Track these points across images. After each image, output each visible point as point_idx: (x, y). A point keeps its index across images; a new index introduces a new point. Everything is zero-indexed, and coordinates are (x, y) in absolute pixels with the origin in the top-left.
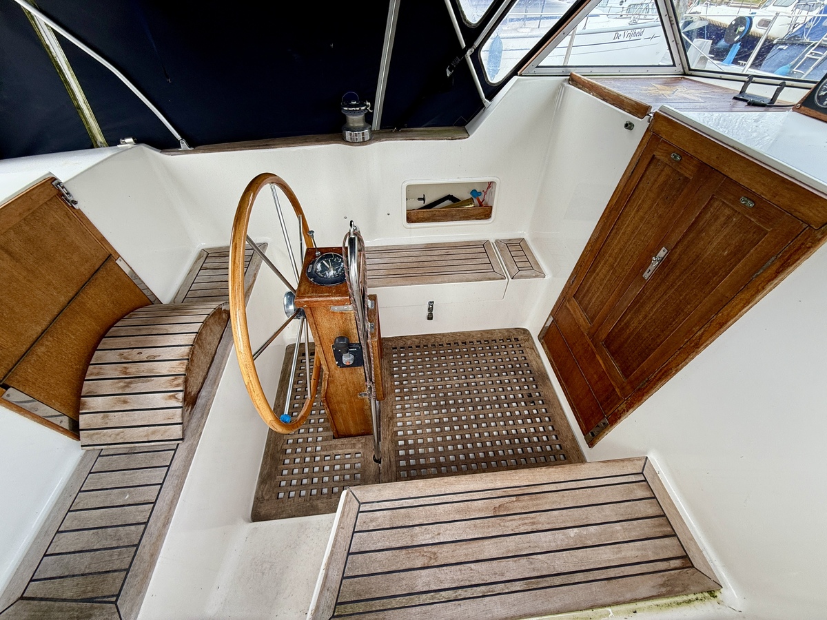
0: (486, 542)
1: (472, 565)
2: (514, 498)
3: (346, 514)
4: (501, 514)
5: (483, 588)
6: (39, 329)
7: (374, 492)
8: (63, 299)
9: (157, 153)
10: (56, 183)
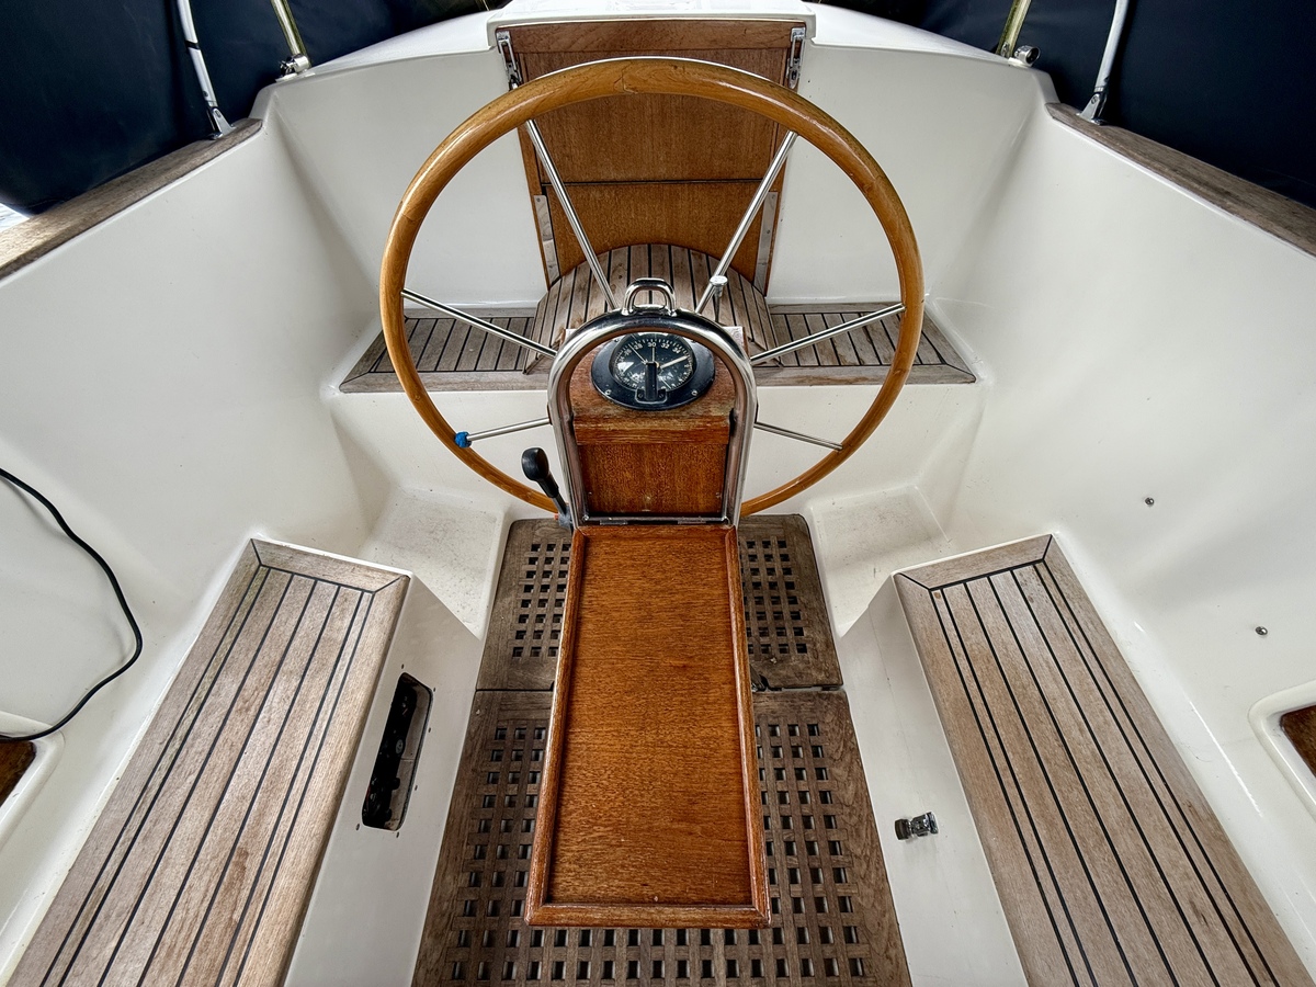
0: (207, 816)
1: (193, 777)
2: (236, 917)
3: (369, 573)
4: (230, 867)
5: (153, 793)
6: (613, 176)
7: (383, 613)
8: (662, 172)
9: (1042, 102)
10: (797, 33)
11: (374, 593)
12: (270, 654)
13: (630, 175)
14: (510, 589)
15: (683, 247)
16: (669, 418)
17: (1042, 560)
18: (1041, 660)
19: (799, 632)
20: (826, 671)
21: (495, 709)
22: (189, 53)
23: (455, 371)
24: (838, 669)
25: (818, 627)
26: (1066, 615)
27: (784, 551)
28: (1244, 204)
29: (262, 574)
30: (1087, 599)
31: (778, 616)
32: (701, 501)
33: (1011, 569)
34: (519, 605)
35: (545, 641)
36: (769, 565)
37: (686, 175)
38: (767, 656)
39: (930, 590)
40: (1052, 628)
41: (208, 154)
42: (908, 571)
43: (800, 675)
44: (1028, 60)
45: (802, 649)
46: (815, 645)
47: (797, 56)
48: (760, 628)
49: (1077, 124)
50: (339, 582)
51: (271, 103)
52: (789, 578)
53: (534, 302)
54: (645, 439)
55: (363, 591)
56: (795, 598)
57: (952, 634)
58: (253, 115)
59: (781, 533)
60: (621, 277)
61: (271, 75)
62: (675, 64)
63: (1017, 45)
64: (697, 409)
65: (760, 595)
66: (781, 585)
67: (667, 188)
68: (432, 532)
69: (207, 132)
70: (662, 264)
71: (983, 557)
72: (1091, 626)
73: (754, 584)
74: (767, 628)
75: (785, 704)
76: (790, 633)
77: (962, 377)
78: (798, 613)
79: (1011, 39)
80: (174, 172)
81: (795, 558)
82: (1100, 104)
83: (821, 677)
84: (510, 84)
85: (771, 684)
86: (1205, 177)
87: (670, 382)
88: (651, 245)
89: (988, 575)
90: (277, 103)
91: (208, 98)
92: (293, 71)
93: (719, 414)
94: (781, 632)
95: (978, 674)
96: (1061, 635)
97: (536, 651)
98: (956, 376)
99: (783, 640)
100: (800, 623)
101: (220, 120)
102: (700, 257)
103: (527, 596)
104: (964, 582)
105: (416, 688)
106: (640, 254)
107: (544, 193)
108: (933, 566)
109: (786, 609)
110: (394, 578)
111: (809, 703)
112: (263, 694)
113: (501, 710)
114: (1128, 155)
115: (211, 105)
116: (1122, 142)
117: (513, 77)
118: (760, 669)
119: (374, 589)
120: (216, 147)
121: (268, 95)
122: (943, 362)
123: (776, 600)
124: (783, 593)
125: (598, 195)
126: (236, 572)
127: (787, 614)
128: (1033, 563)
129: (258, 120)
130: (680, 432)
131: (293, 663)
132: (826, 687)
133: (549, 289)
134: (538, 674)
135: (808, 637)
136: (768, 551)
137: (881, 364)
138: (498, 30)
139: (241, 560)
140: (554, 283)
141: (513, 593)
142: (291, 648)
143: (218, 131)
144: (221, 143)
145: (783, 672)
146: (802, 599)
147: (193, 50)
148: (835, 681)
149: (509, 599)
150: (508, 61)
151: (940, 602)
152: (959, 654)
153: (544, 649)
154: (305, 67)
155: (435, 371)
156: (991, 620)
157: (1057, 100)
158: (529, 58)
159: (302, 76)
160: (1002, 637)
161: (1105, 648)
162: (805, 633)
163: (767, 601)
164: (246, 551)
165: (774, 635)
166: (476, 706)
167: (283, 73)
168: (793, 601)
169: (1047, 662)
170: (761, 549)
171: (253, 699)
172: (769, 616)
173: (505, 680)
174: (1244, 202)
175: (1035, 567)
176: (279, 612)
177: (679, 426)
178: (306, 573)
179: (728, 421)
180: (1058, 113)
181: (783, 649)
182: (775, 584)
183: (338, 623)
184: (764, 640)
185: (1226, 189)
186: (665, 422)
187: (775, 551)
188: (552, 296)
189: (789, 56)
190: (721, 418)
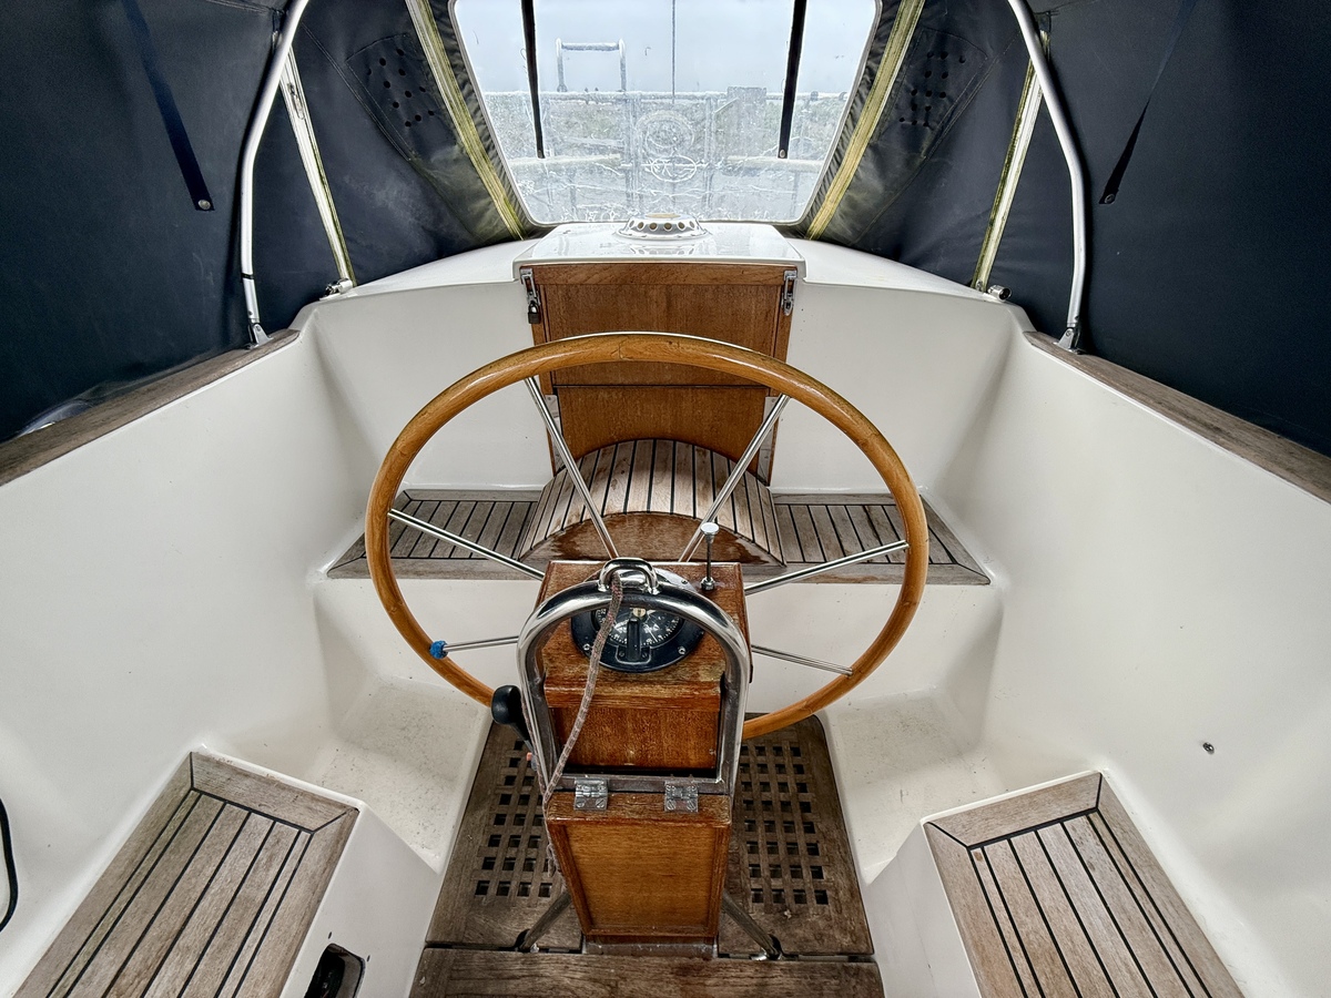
3: (312, 803)
9: (1019, 331)
10: (790, 275)
11: (312, 833)
12: (169, 921)
13: (637, 380)
14: (484, 799)
15: (687, 442)
16: (651, 682)
17: (1095, 809)
18: (1118, 961)
19: (817, 873)
20: (852, 933)
21: (444, 977)
22: (242, 282)
23: (449, 558)
24: (866, 930)
25: (840, 868)
26: (1138, 892)
27: (798, 760)
28: (1236, 440)
29: (189, 801)
30: (1159, 868)
31: (792, 848)
32: (692, 757)
33: (1060, 821)
34: (492, 822)
35: (516, 874)
36: (781, 778)
37: (689, 381)
38: (779, 906)
39: (969, 848)
40: (1125, 911)
41: (239, 363)
42: (941, 820)
43: (820, 937)
44: (1001, 297)
45: (822, 898)
46: (837, 894)
47: (791, 291)
48: (770, 866)
49: (1055, 352)
50: (276, 815)
51: (311, 317)
52: (807, 797)
53: (541, 486)
54: (624, 704)
55: (301, 829)
56: (811, 823)
57: (1002, 915)
58: (292, 327)
59: (793, 737)
60: (623, 472)
61: (316, 295)
62: (670, 340)
63: (989, 285)
64: (684, 672)
65: (771, 818)
66: (795, 806)
67: (670, 391)
68: (404, 729)
69: (247, 342)
70: (665, 461)
71: (1026, 802)
72: (1171, 909)
73: (763, 802)
74: (779, 866)
75: (804, 981)
76: (807, 874)
77: (976, 578)
78: (816, 845)
79: (984, 277)
80: (202, 380)
81: (810, 769)
82: (1075, 336)
83: (846, 941)
84: (530, 308)
85: (785, 948)
86: (1191, 411)
87: (656, 634)
88: (657, 439)
89: (1035, 829)
90: (316, 316)
91: (252, 317)
92: (337, 291)
93: (709, 680)
94: (796, 873)
95: (1042, 981)
96: (1136, 923)
97: (503, 890)
98: (969, 578)
99: (798, 884)
100: (818, 861)
101: (259, 333)
102: (705, 454)
103: (502, 809)
104: (1007, 837)
105: (345, 959)
106: (644, 449)
107: (555, 393)
108: (969, 813)
109: (802, 839)
110: (340, 811)
111: (833, 982)
112: (144, 983)
113: (451, 978)
114: (1110, 384)
115: (253, 321)
116: (1102, 371)
117: (532, 302)
118: (771, 926)
119: (313, 826)
120: (249, 356)
121: (311, 311)
122: (954, 561)
123: (789, 827)
124: (797, 817)
125: (606, 396)
126: (161, 797)
127: (802, 847)
128: (1085, 813)
129: (296, 331)
130: (664, 699)
131: (193, 936)
132: (853, 958)
133: (555, 474)
134: (503, 922)
135: (828, 881)
136: (780, 760)
137: (890, 563)
138: (522, 267)
139: (172, 781)
140: (560, 470)
141: (487, 805)
142: (197, 911)
143: (255, 342)
144: (255, 353)
145: (800, 932)
146: (820, 826)
147: (246, 281)
148: (863, 948)
149: (482, 812)
150: (529, 290)
151: (981, 865)
152: (1014, 948)
153: (514, 886)
154: (349, 288)
155: (429, 558)
156: (1046, 894)
157: (1033, 329)
158: (548, 289)
159: (344, 296)
160: (1064, 923)
161: (1195, 945)
162: (825, 874)
163: (779, 827)
164: (180, 771)
165: (787, 877)
166: (421, 973)
167: (328, 293)
168: (809, 828)
169: (1126, 965)
170: (771, 757)
171: (130, 990)
172: (782, 848)
173: (463, 929)
174: (1237, 440)
175: (1089, 819)
176: (196, 856)
177: (663, 692)
178: (241, 802)
179: (719, 690)
180: (1036, 341)
181: (800, 897)
182: (789, 803)
183: (261, 873)
184: (776, 883)
185: (1215, 425)
186: (647, 688)
187: (787, 760)
188: (557, 483)
189: (783, 291)
190: (710, 685)
